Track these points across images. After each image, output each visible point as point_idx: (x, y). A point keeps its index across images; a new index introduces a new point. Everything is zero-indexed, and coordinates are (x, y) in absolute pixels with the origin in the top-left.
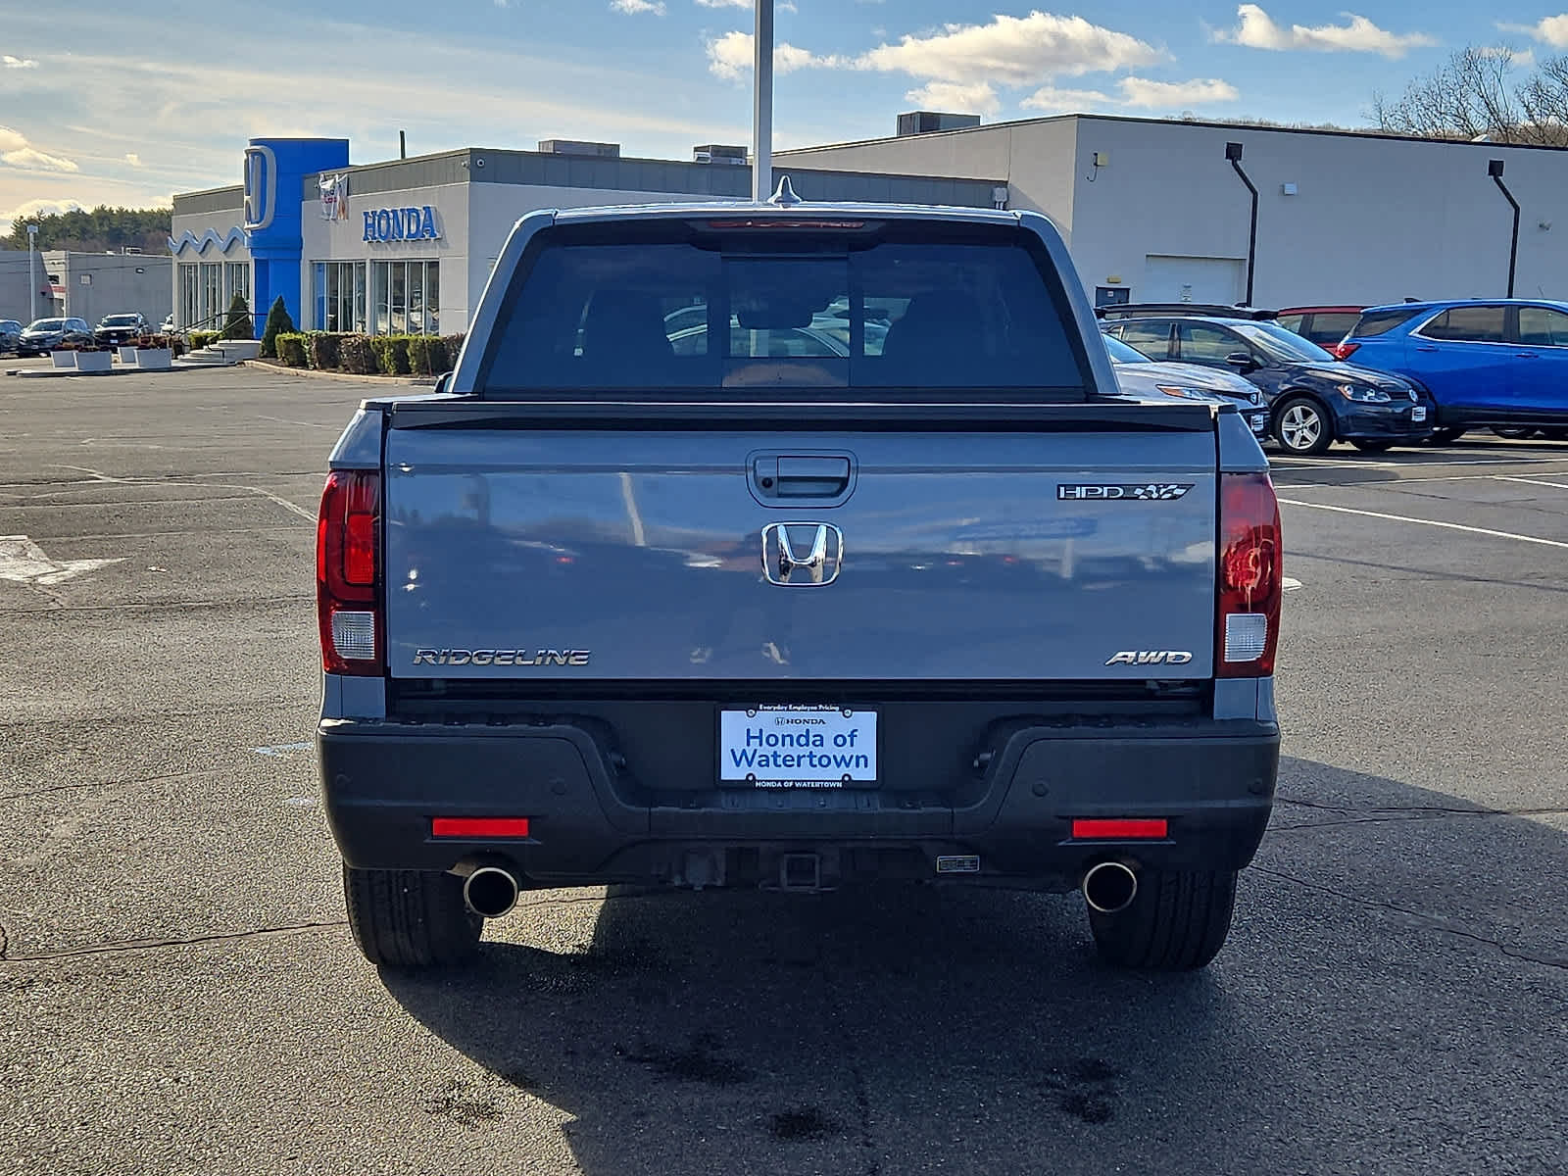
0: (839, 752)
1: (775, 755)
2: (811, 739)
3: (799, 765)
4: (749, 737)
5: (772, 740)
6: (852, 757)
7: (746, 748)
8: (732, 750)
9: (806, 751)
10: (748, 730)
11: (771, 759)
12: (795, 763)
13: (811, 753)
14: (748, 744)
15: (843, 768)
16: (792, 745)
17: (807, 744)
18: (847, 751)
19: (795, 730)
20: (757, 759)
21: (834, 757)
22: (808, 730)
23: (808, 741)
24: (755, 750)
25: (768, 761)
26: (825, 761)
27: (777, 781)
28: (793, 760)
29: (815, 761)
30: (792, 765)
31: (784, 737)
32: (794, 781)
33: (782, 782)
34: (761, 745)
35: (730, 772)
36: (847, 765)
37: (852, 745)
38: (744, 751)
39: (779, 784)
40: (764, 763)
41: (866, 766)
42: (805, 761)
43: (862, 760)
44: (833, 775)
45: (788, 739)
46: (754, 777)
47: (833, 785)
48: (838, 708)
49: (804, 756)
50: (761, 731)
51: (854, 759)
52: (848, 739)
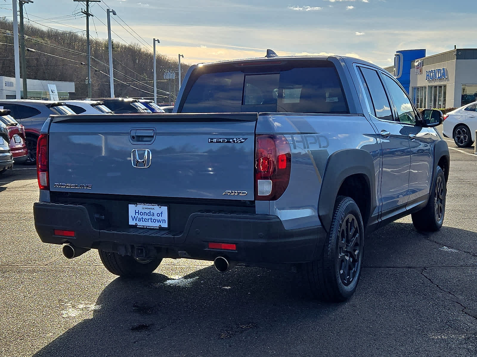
0: (158, 218)
1: (142, 218)
2: (151, 214)
3: (148, 221)
4: (136, 213)
5: (141, 214)
6: (161, 220)
7: (135, 216)
8: (132, 216)
9: (149, 217)
10: (135, 211)
11: (141, 219)
12: (147, 221)
13: (151, 218)
14: (136, 215)
15: (159, 224)
16: (146, 215)
17: (150, 215)
18: (160, 218)
19: (147, 211)
20: (138, 219)
21: (157, 219)
22: (150, 211)
23: (150, 214)
24: (137, 217)
25: (140, 220)
26: (155, 221)
27: (142, 226)
28: (147, 220)
29: (152, 221)
30: (146, 221)
31: (144, 213)
32: (147, 226)
33: (144, 226)
34: (139, 215)
35: (131, 222)
36: (160, 222)
37: (161, 216)
38: (134, 216)
39: (143, 227)
40: (139, 220)
41: (165, 223)
42: (150, 220)
43: (164, 221)
44: (156, 225)
45: (145, 214)
46: (137, 224)
47: (156, 228)
48: (157, 205)
49: (149, 219)
50: (139, 211)
51: (162, 220)
52: (160, 215)
